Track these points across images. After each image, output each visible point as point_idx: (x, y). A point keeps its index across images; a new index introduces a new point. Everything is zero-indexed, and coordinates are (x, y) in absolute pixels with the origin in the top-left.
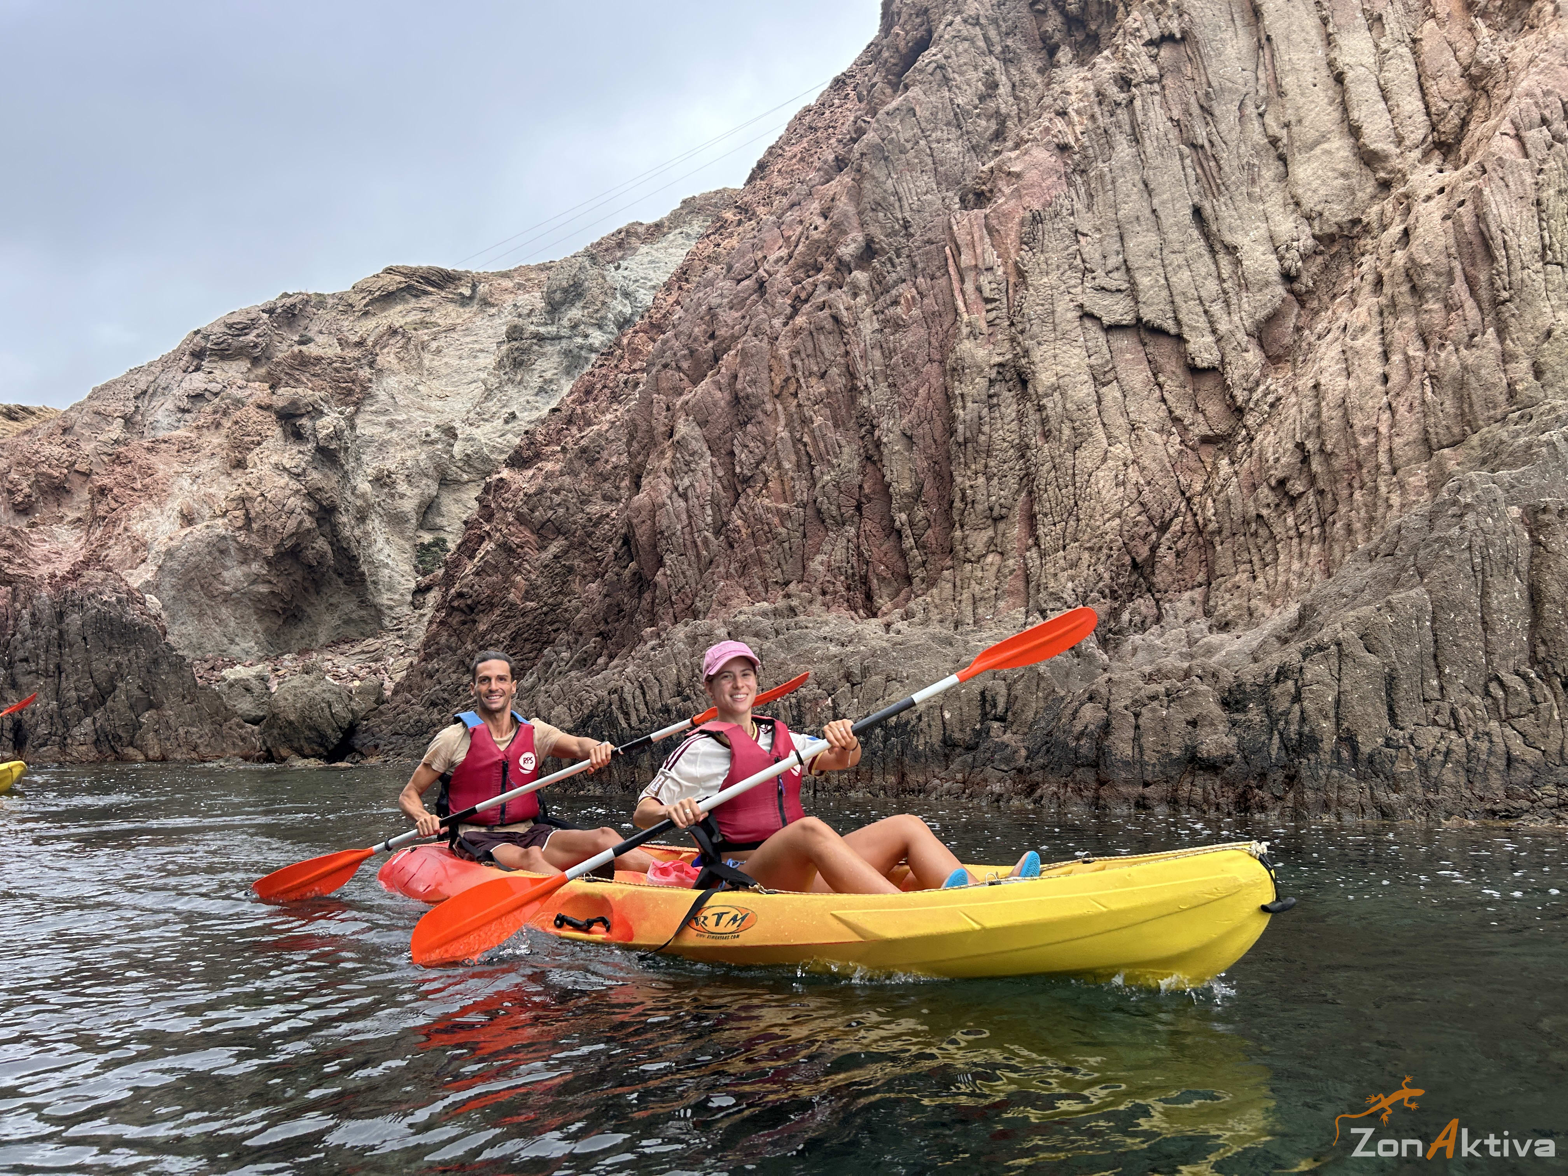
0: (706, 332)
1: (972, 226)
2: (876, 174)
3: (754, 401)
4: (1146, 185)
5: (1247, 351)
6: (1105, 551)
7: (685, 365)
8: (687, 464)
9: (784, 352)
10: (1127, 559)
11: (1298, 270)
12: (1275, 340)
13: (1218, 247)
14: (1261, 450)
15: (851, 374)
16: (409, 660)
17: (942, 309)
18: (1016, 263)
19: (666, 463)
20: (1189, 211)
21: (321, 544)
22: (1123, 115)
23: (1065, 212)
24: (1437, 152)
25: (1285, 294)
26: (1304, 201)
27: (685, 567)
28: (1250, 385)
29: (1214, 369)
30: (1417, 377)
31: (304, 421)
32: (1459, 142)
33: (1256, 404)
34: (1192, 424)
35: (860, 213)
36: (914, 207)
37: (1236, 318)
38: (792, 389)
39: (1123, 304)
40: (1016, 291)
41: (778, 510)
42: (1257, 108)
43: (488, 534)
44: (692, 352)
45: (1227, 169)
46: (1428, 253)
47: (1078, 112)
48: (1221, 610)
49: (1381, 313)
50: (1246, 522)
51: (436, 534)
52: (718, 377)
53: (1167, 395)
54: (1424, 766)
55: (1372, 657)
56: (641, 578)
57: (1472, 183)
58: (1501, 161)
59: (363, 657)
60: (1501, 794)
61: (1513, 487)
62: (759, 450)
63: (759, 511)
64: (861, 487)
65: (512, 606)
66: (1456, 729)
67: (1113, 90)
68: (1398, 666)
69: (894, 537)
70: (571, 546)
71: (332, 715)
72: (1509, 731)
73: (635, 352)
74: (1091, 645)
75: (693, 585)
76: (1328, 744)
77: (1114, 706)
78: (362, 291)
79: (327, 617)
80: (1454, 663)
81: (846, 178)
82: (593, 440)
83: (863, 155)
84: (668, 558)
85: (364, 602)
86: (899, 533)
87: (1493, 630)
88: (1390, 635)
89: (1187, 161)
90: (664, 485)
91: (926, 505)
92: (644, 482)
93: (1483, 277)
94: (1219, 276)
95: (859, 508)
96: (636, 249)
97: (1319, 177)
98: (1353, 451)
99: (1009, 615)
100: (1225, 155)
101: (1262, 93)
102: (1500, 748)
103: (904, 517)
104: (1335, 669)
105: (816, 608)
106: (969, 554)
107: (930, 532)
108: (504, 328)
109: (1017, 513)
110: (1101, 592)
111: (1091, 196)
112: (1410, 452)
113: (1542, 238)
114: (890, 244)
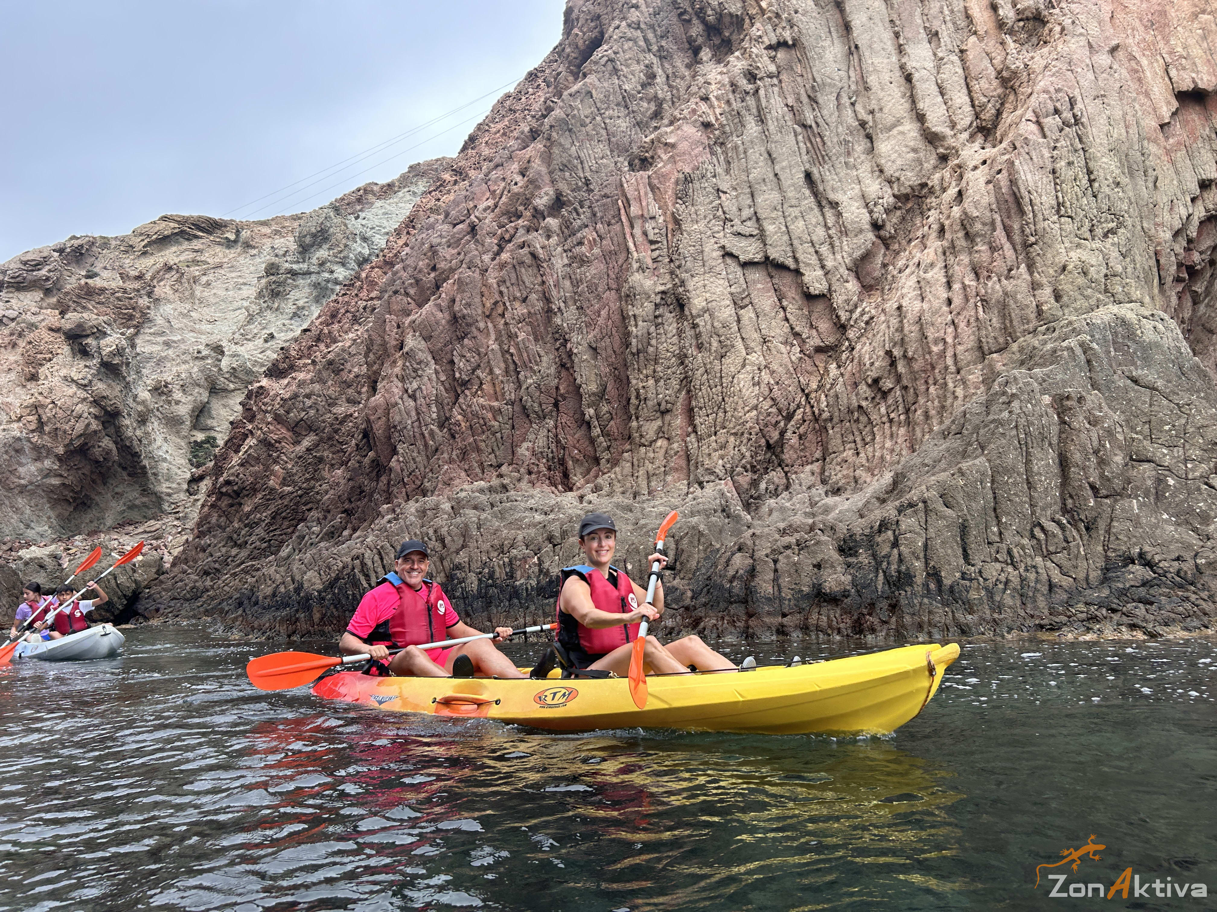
0: (428, 265)
1: (638, 184)
2: (562, 141)
4: (770, 155)
5: (847, 282)
6: (746, 435)
7: (412, 291)
8: (415, 370)
9: (492, 281)
10: (763, 442)
11: (883, 221)
12: (868, 274)
13: (824, 203)
14: (860, 357)
15: (547, 300)
16: (185, 537)
17: (617, 248)
18: (673, 213)
19: (397, 370)
20: (802, 175)
21: (107, 443)
22: (751, 101)
23: (709, 175)
24: (980, 135)
25: (874, 239)
26: (886, 169)
27: (415, 454)
28: (850, 308)
29: (824, 295)
30: (972, 301)
31: (89, 340)
32: (995, 127)
33: (855, 322)
34: (809, 338)
35: (551, 173)
36: (593, 168)
37: (839, 257)
38: (500, 311)
39: (754, 245)
40: (673, 235)
41: (491, 408)
42: (850, 98)
43: (251, 432)
44: (418, 281)
45: (829, 144)
46: (976, 208)
47: (718, 98)
48: (834, 479)
49: (944, 253)
50: (850, 412)
51: (207, 434)
52: (439, 301)
53: (788, 315)
54: (990, 593)
55: (949, 511)
56: (378, 465)
57: (1006, 157)
58: (1026, 141)
59: (145, 536)
60: (1046, 612)
61: (1045, 381)
62: (474, 359)
63: (475, 408)
64: (557, 388)
65: (272, 489)
66: (1012, 564)
67: (743, 83)
68: (969, 518)
69: (584, 427)
70: (321, 440)
71: (118, 585)
72: (1049, 564)
73: (372, 284)
74: (737, 508)
75: (422, 469)
76: (920, 578)
77: (757, 555)
78: (141, 234)
79: (113, 504)
80: (1008, 514)
81: (539, 145)
82: (338, 355)
83: (551, 127)
84: (400, 448)
85: (145, 491)
86: (588, 424)
87: (1035, 488)
88: (962, 494)
89: (800, 138)
90: (396, 389)
91: (609, 402)
92: (380, 386)
93: (1016, 226)
94: (826, 225)
95: (556, 405)
96: (372, 204)
97: (896, 151)
98: (927, 357)
99: (675, 487)
100: (827, 133)
101: (853, 87)
102: (1044, 577)
103: (592, 411)
104: (923, 521)
105: (524, 485)
106: (643, 440)
107: (612, 423)
108: (264, 266)
109: (679, 407)
110: (744, 467)
111: (729, 163)
112: (968, 356)
113: (1057, 197)
114: (575, 197)
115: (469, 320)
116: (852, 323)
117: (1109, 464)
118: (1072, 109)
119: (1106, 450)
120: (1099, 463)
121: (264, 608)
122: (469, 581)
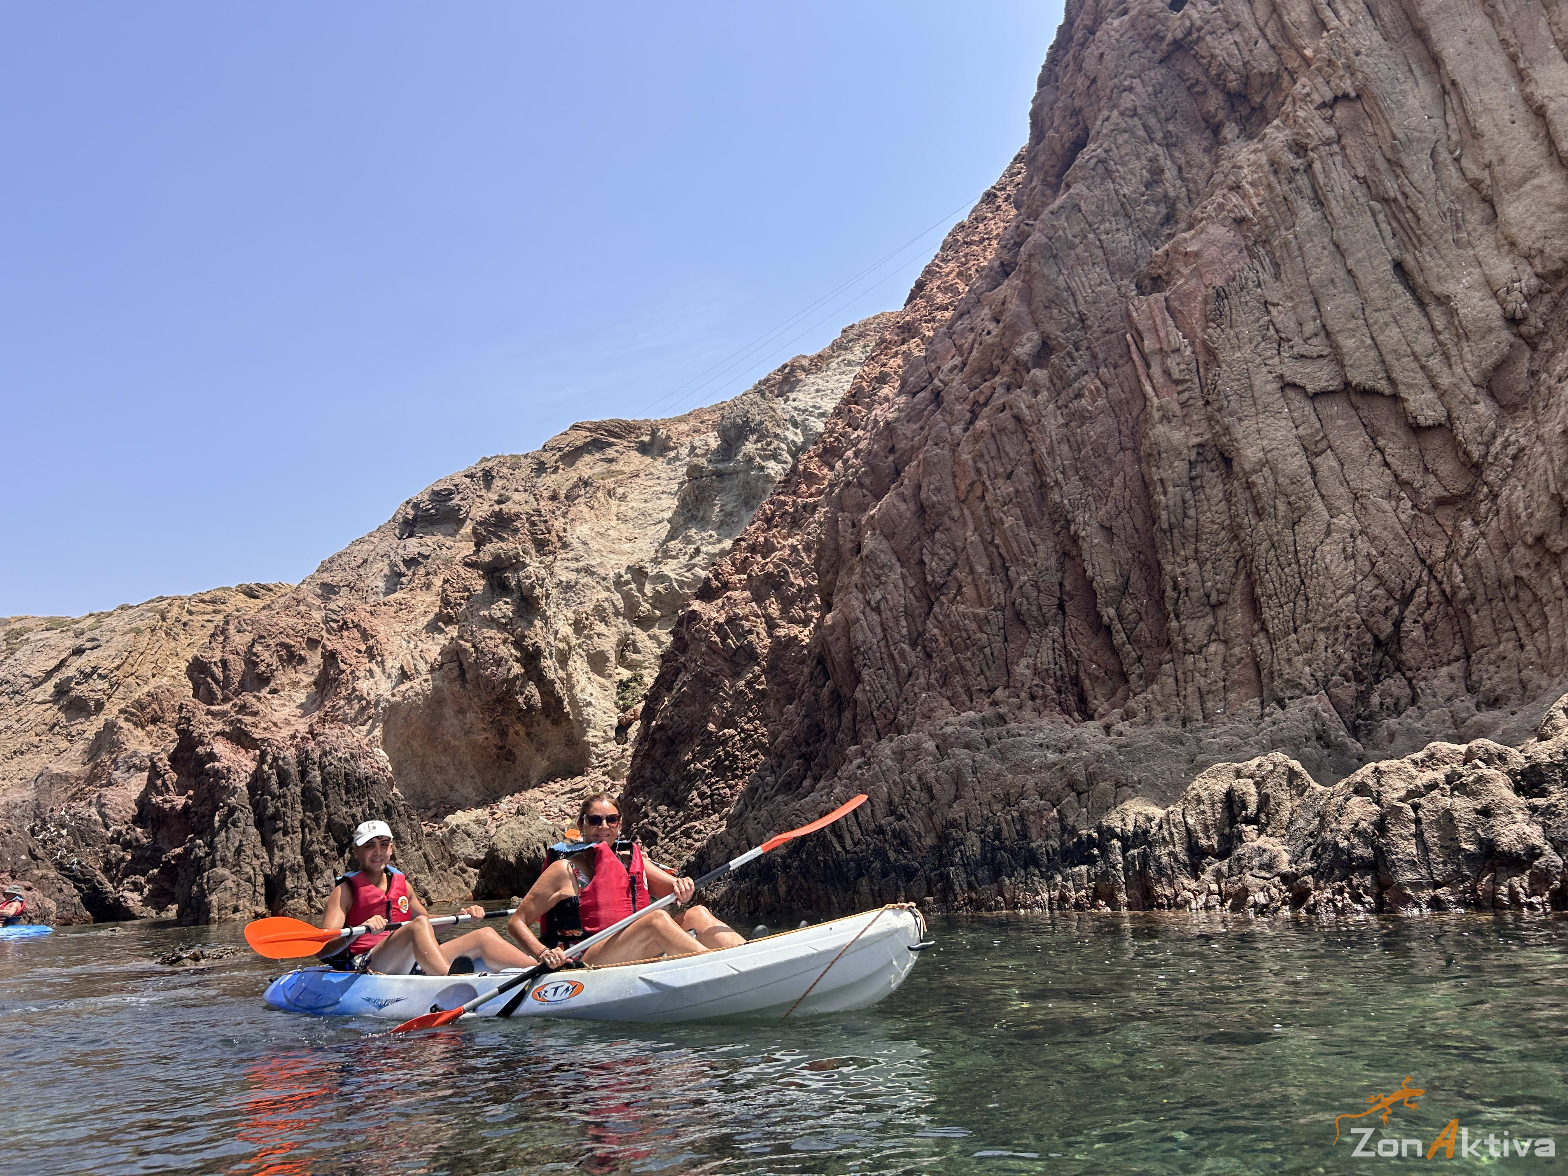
0: (885, 447)
1: (1152, 311)
2: (1046, 273)
3: (940, 508)
4: (1337, 247)
5: (1476, 403)
6: (1342, 630)
7: (867, 481)
8: (878, 577)
9: (966, 457)
10: (1368, 638)
11: (1523, 312)
12: (1508, 388)
13: (1427, 299)
14: (1509, 506)
15: (1040, 472)
17: (1129, 396)
18: (1204, 342)
19: (855, 578)
20: (1389, 267)
22: (1302, 181)
23: (1250, 283)
25: (1512, 339)
26: (1520, 241)
27: (884, 681)
28: (1485, 438)
29: (1441, 426)
31: (509, 574)
33: (1496, 458)
34: (1424, 486)
35: (1032, 313)
36: (1089, 299)
37: (1459, 370)
38: (978, 493)
39: (1327, 369)
40: (1207, 370)
41: (975, 616)
42: (1452, 153)
43: (684, 665)
44: (873, 468)
45: (1426, 218)
47: (1252, 184)
48: (1488, 684)
50: (1503, 586)
51: (634, 670)
52: (901, 489)
53: (1388, 459)
56: (839, 697)
59: (573, 795)
62: (949, 556)
63: (954, 618)
64: (1061, 584)
65: (711, 733)
67: (1288, 158)
69: (1103, 633)
70: (763, 670)
73: (813, 478)
74: (1341, 734)
75: (894, 699)
77: (1386, 799)
78: (552, 448)
79: (538, 758)
81: (1015, 281)
82: (779, 567)
83: (1031, 256)
84: (866, 673)
85: (570, 742)
86: (1108, 629)
89: (1381, 217)
90: (856, 601)
91: (1134, 597)
92: (835, 599)
94: (1433, 328)
95: (1061, 606)
96: (802, 381)
97: (1533, 214)
99: (1242, 707)
100: (1422, 205)
101: (1455, 137)
103: (1112, 611)
105: (1027, 713)
106: (1189, 646)
107: (1142, 625)
108: (684, 469)
109: (1237, 597)
110: (1344, 675)
111: (1278, 265)
114: (1068, 339)
116: (1490, 459)
122: (969, 842)
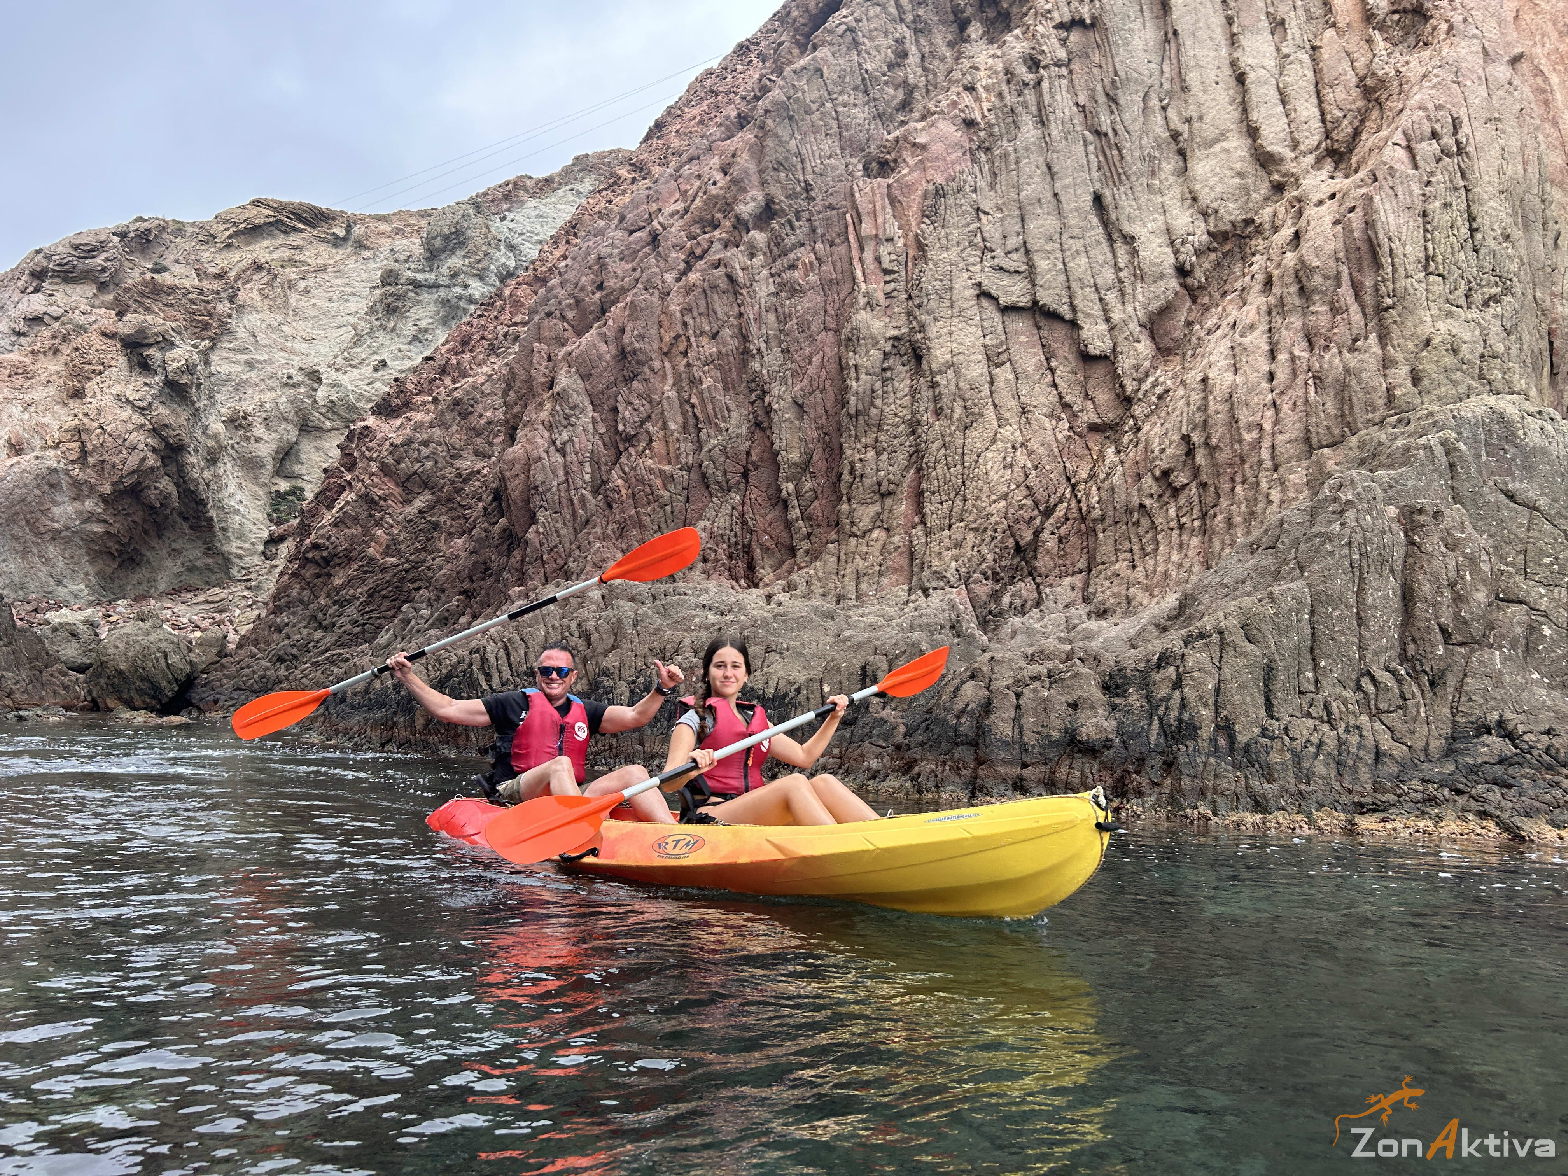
0: (594, 281)
1: (874, 195)
2: (780, 131)
3: (639, 359)
4: (1049, 168)
5: (1138, 341)
6: (989, 532)
7: (570, 315)
8: (567, 417)
9: (675, 308)
10: (1011, 542)
11: (1192, 264)
12: (1167, 333)
13: (1116, 236)
14: (1147, 441)
15: (744, 338)
16: (256, 612)
17: (840, 277)
18: (917, 235)
19: (544, 415)
20: (1090, 198)
21: (166, 484)
22: (1030, 96)
23: (968, 189)
24: (1329, 160)
25: (1178, 288)
26: (1201, 197)
27: (559, 526)
28: (1140, 375)
29: (1106, 357)
30: (1301, 377)
31: (152, 351)
32: (1351, 151)
33: (1145, 395)
34: (1082, 411)
35: (761, 172)
36: (817, 170)
37: (1130, 308)
38: (682, 348)
39: (1020, 285)
40: (914, 265)
41: (661, 472)
42: (1161, 101)
43: (349, 483)
44: (578, 302)
45: (1128, 158)
46: (1317, 255)
47: (987, 89)
48: (1100, 597)
49: (1269, 313)
50: (1129, 511)
51: (293, 482)
52: (604, 329)
53: (1057, 380)
54: (1297, 757)
55: (1252, 647)
56: (511, 535)
57: (1363, 190)
58: (1391, 170)
59: (207, 607)
60: (1369, 787)
61: (1391, 487)
62: (644, 408)
63: (641, 471)
64: (748, 454)
65: (371, 560)
66: (1329, 722)
67: (1022, 71)
68: (1277, 657)
69: (779, 506)
70: (438, 501)
71: (168, 665)
72: (1378, 726)
73: (517, 305)
74: (971, 625)
75: (567, 545)
76: (1206, 731)
77: (995, 685)
78: (226, 221)
79: (169, 563)
80: (1330, 656)
81: (748, 135)
82: (468, 393)
83: (767, 112)
84: (541, 516)
85: (210, 550)
86: (785, 503)
87: (1367, 626)
88: (1270, 626)
89: (1091, 148)
90: (541, 438)
91: (813, 476)
92: (520, 433)
93: (1368, 283)
94: (1116, 265)
95: (745, 475)
96: (523, 203)
97: (1216, 175)
98: (1237, 446)
99: (891, 592)
100: (1128, 145)
101: (1167, 86)
102: (1370, 742)
103: (791, 486)
104: (1216, 657)
105: (696, 575)
106: (854, 529)
107: (816, 503)
108: (379, 273)
109: (905, 489)
110: (984, 574)
111: (995, 175)
112: (1291, 450)
113: (1426, 249)
114: (790, 206)
115: (641, 357)
116: (1140, 395)
117: (1467, 602)
118: (1455, 132)
119: (1465, 583)
120: (1454, 600)
121: (353, 707)
122: (618, 692)
